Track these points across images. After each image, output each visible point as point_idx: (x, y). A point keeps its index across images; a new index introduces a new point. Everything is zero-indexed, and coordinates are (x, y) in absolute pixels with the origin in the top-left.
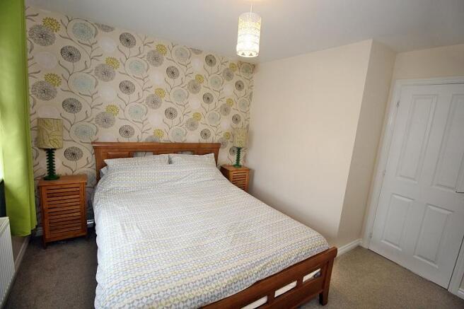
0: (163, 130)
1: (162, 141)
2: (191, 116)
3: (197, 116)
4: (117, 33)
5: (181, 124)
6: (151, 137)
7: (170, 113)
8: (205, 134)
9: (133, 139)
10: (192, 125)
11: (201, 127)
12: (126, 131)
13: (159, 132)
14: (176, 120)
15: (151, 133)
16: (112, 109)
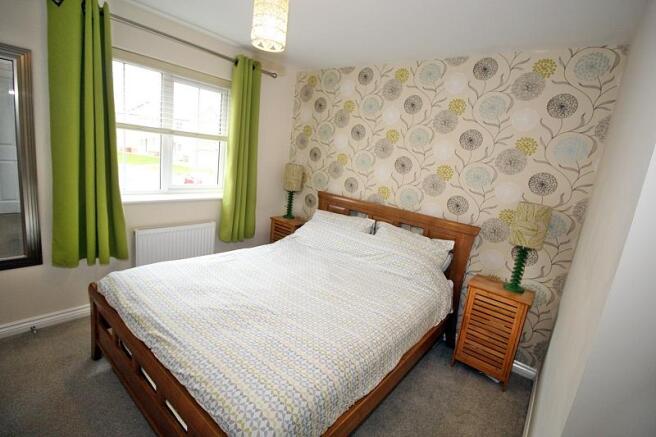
0: (390, 188)
1: (387, 205)
2: (434, 170)
3: (445, 171)
4: (356, 73)
5: (416, 183)
6: (375, 195)
7: (403, 166)
8: (457, 205)
9: (356, 195)
10: (434, 186)
11: (450, 192)
12: (351, 185)
13: (384, 190)
14: (409, 176)
15: (375, 190)
16: (343, 158)
